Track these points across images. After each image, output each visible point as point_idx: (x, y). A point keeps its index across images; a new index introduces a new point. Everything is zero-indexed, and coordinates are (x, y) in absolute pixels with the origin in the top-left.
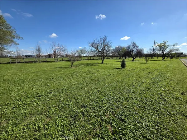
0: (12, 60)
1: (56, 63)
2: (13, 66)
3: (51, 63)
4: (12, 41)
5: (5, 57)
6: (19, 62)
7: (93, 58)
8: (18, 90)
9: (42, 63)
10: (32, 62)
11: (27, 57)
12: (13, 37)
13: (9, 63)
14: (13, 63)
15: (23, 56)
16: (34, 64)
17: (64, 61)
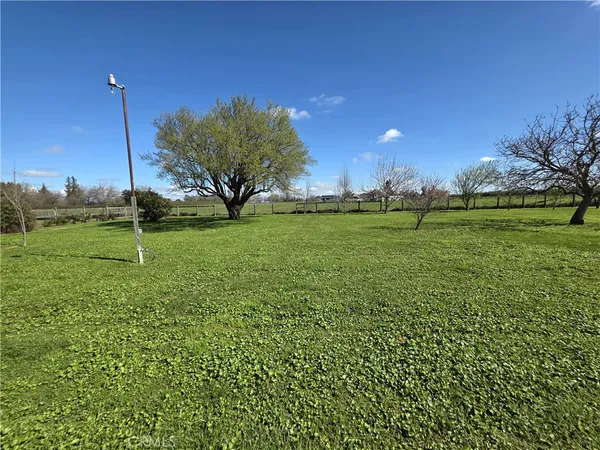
0: (300, 207)
1: (383, 216)
2: (299, 218)
3: (368, 216)
4: (302, 170)
5: (292, 200)
6: (309, 212)
7: (541, 198)
8: (296, 256)
9: (348, 215)
10: (330, 211)
11: (326, 199)
12: (304, 163)
13: (294, 212)
14: (300, 212)
15: (318, 197)
16: (331, 216)
17: (407, 209)
